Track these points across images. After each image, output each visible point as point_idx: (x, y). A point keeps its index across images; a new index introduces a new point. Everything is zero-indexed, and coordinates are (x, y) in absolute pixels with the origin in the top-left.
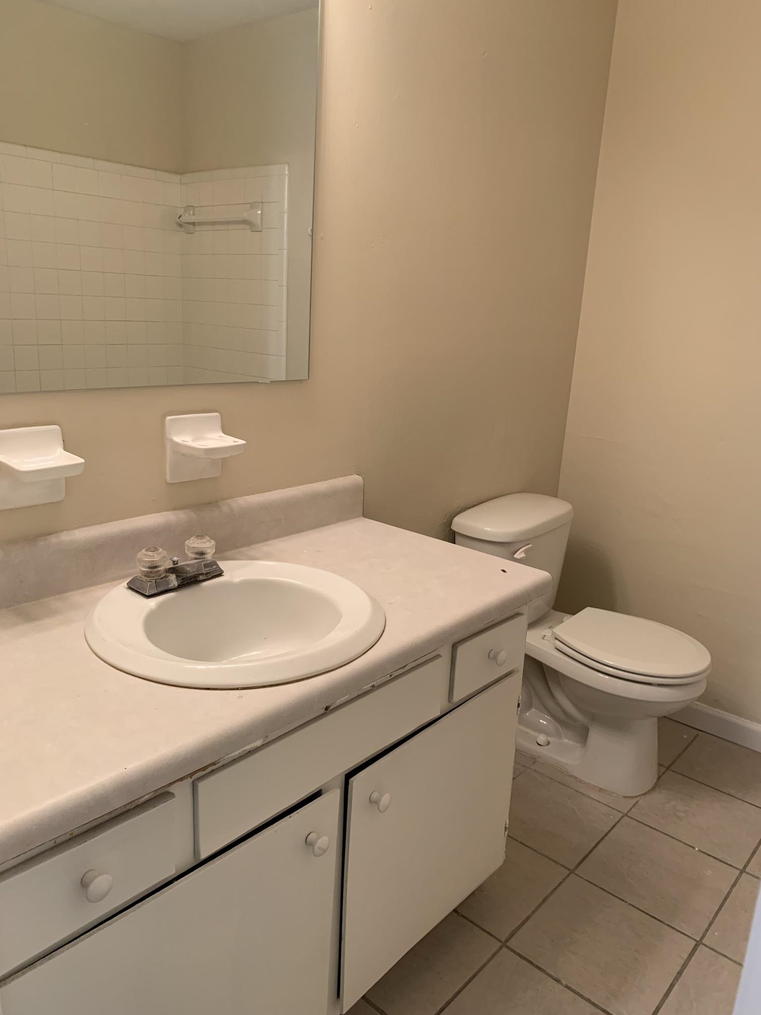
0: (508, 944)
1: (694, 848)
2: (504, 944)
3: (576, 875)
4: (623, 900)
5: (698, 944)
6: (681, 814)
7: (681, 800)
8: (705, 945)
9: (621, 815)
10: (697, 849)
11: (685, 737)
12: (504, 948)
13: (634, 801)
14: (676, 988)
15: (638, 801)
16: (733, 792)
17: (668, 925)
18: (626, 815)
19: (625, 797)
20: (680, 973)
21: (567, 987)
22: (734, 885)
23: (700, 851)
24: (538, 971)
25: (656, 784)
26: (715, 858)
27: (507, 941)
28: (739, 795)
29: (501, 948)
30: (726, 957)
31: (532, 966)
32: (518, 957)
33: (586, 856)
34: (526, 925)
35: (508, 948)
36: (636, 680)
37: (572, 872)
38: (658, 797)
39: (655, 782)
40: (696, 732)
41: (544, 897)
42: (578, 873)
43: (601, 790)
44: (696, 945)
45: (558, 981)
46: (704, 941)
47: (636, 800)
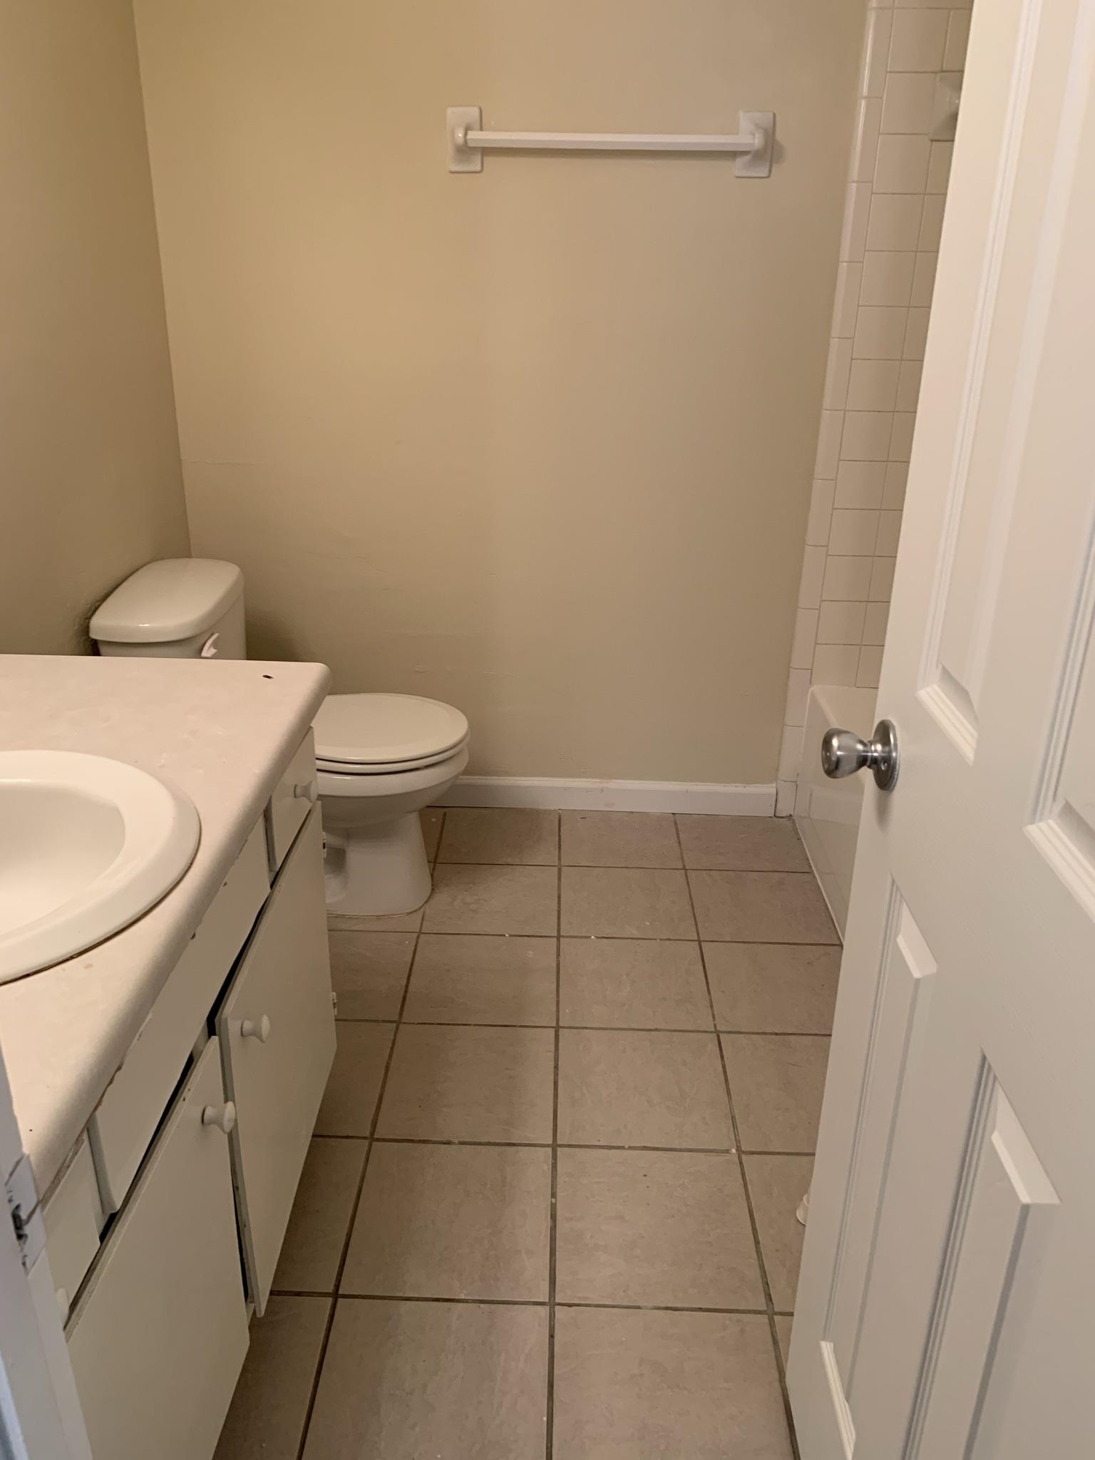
0: (376, 1136)
1: (504, 935)
2: (372, 1138)
3: (405, 1023)
4: (466, 1025)
5: (557, 1029)
6: (473, 907)
7: (466, 891)
8: (563, 1027)
9: (415, 936)
10: (507, 935)
11: (434, 820)
12: (375, 1143)
13: (420, 914)
14: (560, 1083)
15: (424, 913)
16: (509, 860)
17: (521, 1026)
18: (420, 933)
19: (409, 914)
20: (556, 1067)
21: (461, 1143)
22: (558, 955)
23: (510, 936)
24: (423, 1145)
25: (432, 885)
26: (528, 936)
27: (372, 1133)
28: (517, 861)
29: (370, 1145)
30: (586, 1028)
31: (415, 1144)
32: (394, 1143)
33: (404, 998)
34: (383, 1106)
35: (378, 1140)
36: (405, 768)
37: (398, 1023)
38: (442, 898)
39: (430, 884)
40: (443, 810)
41: (385, 1065)
42: (405, 1021)
43: (378, 917)
44: (555, 1031)
45: (449, 1143)
46: (561, 1024)
47: (422, 910)
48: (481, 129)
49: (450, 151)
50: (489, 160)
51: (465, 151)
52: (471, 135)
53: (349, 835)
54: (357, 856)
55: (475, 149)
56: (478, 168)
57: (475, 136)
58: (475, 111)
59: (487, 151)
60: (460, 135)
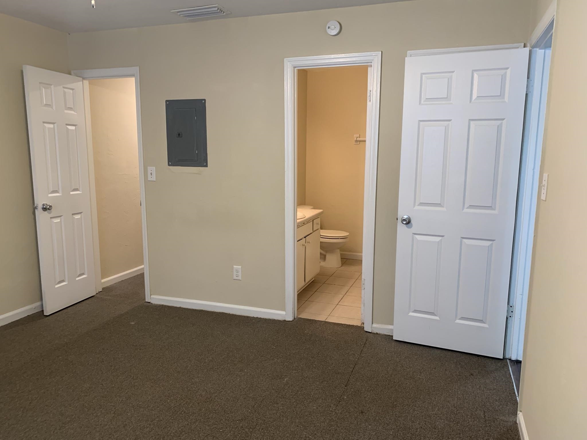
7: (347, 267)
15: (339, 268)
18: (337, 270)
25: (342, 266)
40: (347, 259)
48: (360, 138)
49: (354, 141)
50: (361, 143)
51: (356, 141)
52: (357, 139)
53: (326, 252)
54: (328, 256)
55: (358, 141)
56: (359, 143)
57: (358, 139)
58: (359, 135)
59: (360, 141)
60: (355, 139)
